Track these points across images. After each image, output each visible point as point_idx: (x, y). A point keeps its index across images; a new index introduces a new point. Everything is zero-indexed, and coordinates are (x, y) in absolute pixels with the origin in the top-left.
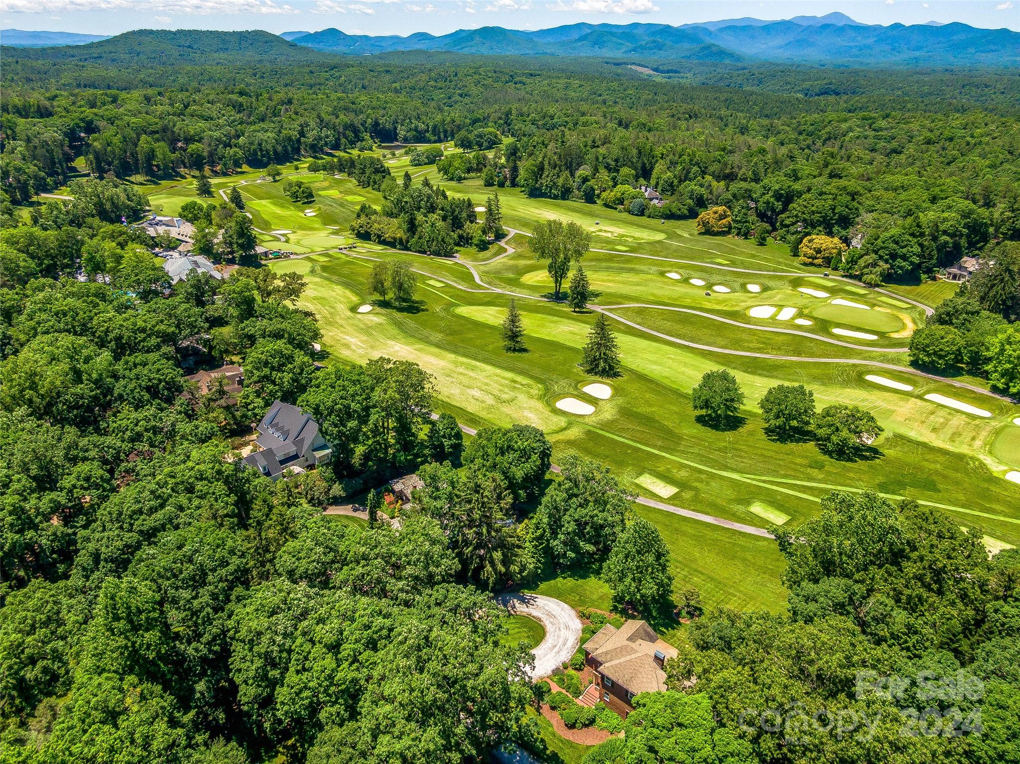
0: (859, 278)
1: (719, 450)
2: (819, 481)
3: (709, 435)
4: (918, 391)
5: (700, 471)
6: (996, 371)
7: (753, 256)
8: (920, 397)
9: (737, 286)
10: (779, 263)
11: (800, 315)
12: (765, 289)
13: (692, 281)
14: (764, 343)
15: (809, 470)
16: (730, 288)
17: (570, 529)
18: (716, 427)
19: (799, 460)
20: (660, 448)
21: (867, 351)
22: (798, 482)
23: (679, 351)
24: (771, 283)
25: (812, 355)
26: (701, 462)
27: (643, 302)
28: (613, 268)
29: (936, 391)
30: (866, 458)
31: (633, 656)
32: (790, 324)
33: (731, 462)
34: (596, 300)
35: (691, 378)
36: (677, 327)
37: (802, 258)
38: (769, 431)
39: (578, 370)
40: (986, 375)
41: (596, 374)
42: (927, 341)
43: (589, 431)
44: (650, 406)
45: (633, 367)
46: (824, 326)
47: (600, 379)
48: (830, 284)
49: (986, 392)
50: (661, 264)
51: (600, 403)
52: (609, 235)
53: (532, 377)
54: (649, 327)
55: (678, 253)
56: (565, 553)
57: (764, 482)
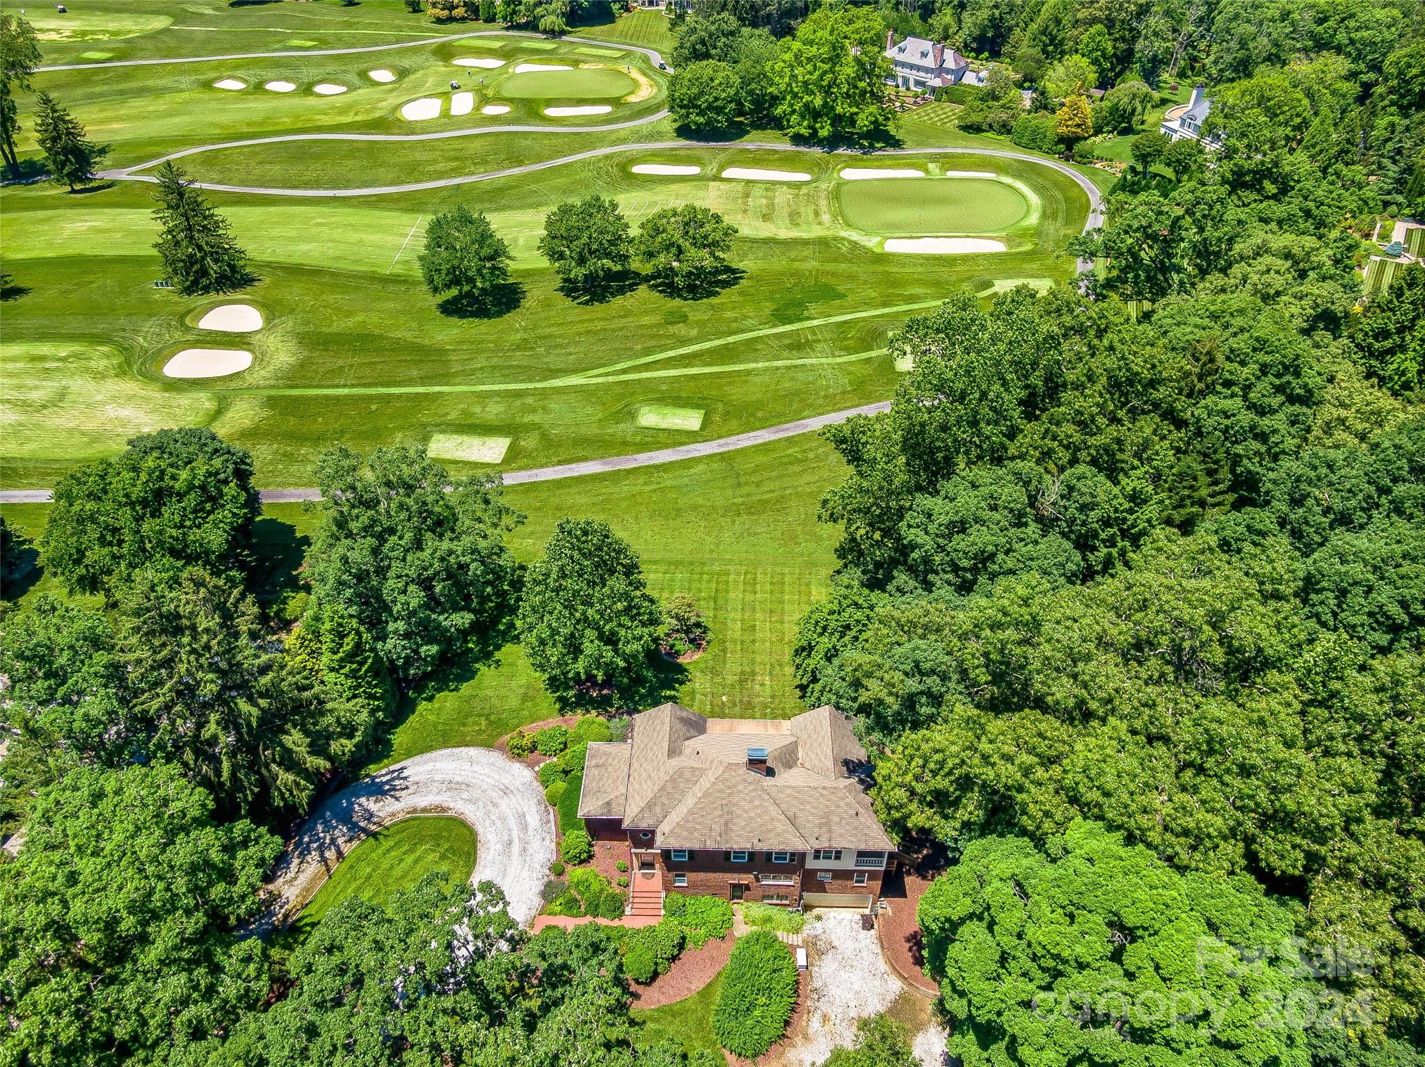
0: (532, 26)
1: (518, 348)
2: (698, 340)
3: (483, 328)
4: (711, 170)
5: (518, 394)
6: (794, 111)
7: (350, 25)
8: (716, 178)
9: (353, 78)
10: (400, 28)
11: (484, 100)
12: (402, 73)
13: (269, 86)
14: (456, 159)
15: (673, 329)
16: (343, 83)
17: (414, 603)
18: (482, 312)
19: (646, 320)
20: (423, 381)
21: (611, 132)
22: (671, 354)
23: (326, 210)
24: (406, 63)
25: (540, 159)
26: (506, 378)
27: (203, 142)
28: (102, 95)
29: (731, 163)
30: (726, 284)
31: (705, 783)
32: (476, 119)
33: (554, 360)
34: (107, 160)
35: (381, 247)
36: (295, 170)
37: (431, 11)
38: (570, 288)
39: (166, 294)
40: (778, 124)
41: (206, 289)
42: (695, 90)
43: (270, 398)
44: (349, 314)
45: (267, 257)
46: (530, 108)
47: (221, 297)
48: (496, 45)
49: (786, 146)
50: (194, 69)
51: (255, 340)
52: (54, 36)
53: (72, 338)
54: (242, 183)
55: (210, 45)
56: (416, 652)
57: (624, 371)
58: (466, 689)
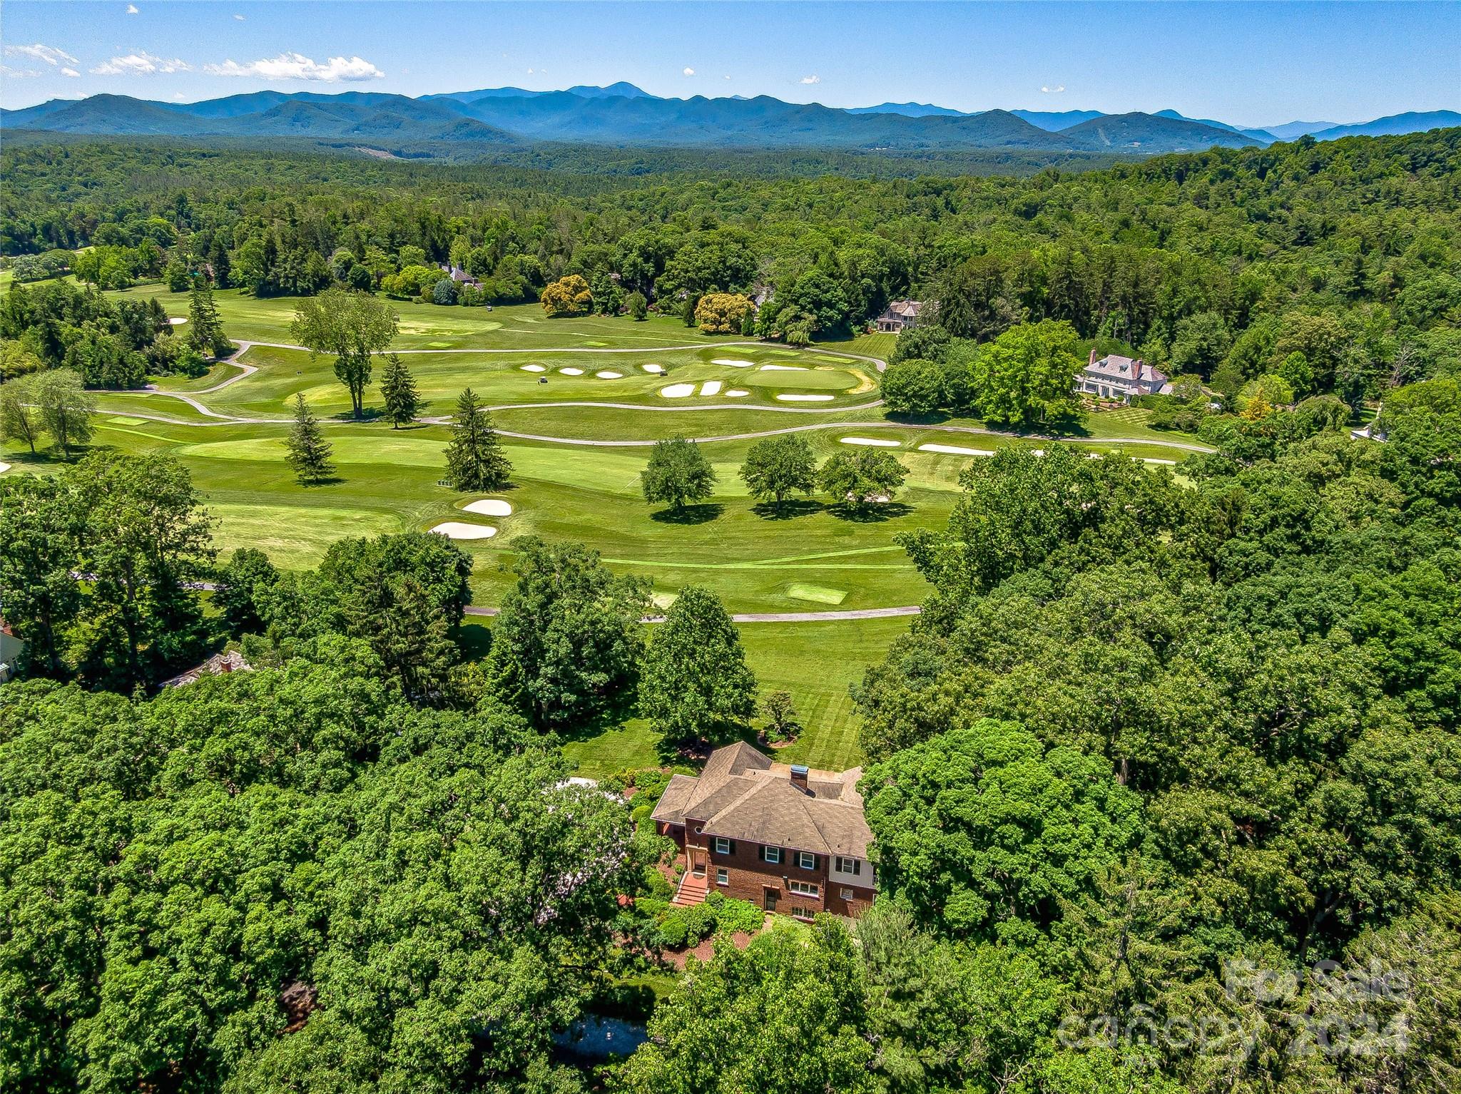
0: (782, 339)
1: (706, 543)
2: (857, 547)
3: (683, 530)
4: (907, 445)
5: (695, 571)
6: (990, 402)
7: (636, 333)
8: (911, 450)
9: (630, 369)
10: (675, 337)
11: (729, 385)
12: (670, 367)
13: (564, 371)
14: (696, 425)
15: (840, 540)
16: (621, 372)
18: (687, 520)
19: (819, 532)
20: (622, 556)
21: (829, 414)
22: (831, 554)
23: (583, 452)
24: (674, 360)
25: (765, 429)
26: (690, 560)
27: (503, 403)
28: (436, 370)
29: (929, 441)
30: (896, 514)
31: (753, 791)
32: (720, 398)
33: (733, 552)
34: (427, 411)
35: (619, 477)
36: (566, 425)
37: (702, 326)
38: (761, 510)
39: (447, 490)
40: (976, 413)
41: (475, 488)
42: (903, 381)
43: (501, 555)
44: (579, 514)
45: (529, 475)
46: (765, 393)
47: (485, 494)
48: (750, 351)
49: (983, 431)
50: (508, 356)
51: (502, 521)
52: (413, 332)
53: (367, 509)
54: (524, 432)
55: (525, 342)
57: (788, 563)
58: (592, 741)
